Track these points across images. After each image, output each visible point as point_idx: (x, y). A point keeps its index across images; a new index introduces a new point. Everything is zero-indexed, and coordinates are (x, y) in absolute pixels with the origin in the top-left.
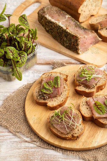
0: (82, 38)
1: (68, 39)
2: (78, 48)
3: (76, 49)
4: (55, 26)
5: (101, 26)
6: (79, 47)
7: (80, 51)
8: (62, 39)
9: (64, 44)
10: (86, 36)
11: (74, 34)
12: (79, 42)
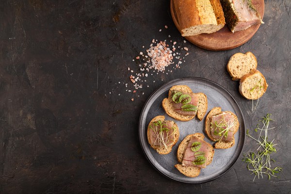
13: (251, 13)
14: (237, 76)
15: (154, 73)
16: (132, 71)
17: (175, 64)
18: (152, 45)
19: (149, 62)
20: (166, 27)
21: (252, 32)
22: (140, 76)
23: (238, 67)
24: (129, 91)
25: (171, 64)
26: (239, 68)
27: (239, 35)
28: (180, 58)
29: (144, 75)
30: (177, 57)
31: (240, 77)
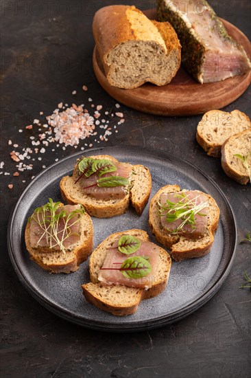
13: (227, 45)
14: (214, 142)
15: (56, 148)
16: (16, 146)
17: (98, 135)
18: (56, 111)
19: (50, 133)
20: (84, 88)
21: (236, 85)
22: (31, 152)
23: (216, 131)
24: (6, 174)
25: (90, 136)
26: (218, 132)
27: (214, 87)
28: (108, 128)
29: (39, 151)
30: (101, 127)
31: (221, 143)
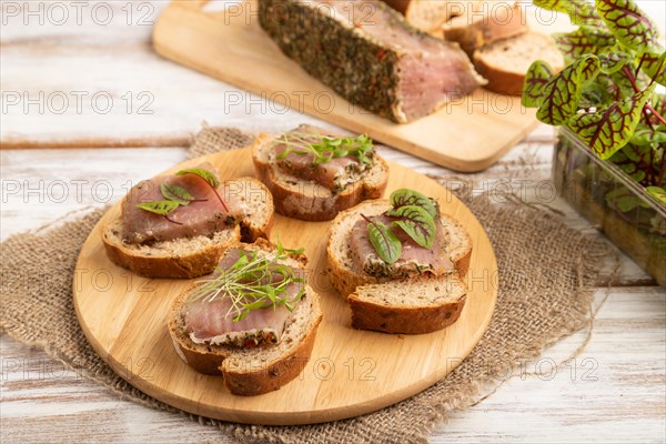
0: (411, 58)
1: (358, 64)
2: (394, 97)
3: (385, 99)
4: (312, 23)
5: (485, 37)
6: (399, 95)
7: (403, 110)
8: (335, 68)
9: (342, 86)
10: (426, 54)
11: (381, 44)
12: (399, 70)
